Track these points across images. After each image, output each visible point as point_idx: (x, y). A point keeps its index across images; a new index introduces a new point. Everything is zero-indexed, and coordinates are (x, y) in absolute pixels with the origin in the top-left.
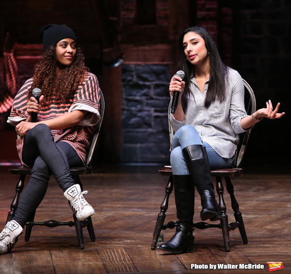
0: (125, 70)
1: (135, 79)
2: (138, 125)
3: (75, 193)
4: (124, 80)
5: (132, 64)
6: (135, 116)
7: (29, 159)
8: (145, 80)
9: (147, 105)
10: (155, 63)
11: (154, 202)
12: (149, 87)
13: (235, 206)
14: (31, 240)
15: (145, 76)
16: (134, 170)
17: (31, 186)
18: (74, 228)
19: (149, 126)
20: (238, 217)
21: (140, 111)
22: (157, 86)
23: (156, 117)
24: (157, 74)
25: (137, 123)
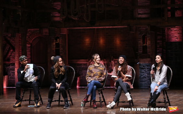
0: (140, 65)
1: (142, 67)
4: (139, 67)
5: (141, 63)
6: (142, 76)
7: (117, 86)
8: (145, 67)
9: (145, 73)
10: (147, 63)
11: (147, 97)
12: (146, 69)
13: (168, 97)
15: (145, 66)
16: (142, 89)
17: (118, 93)
18: (129, 103)
19: (146, 78)
20: (168, 100)
21: (144, 74)
22: (147, 68)
23: (147, 76)
24: (148, 66)
25: (143, 77)
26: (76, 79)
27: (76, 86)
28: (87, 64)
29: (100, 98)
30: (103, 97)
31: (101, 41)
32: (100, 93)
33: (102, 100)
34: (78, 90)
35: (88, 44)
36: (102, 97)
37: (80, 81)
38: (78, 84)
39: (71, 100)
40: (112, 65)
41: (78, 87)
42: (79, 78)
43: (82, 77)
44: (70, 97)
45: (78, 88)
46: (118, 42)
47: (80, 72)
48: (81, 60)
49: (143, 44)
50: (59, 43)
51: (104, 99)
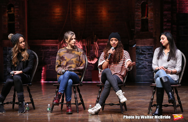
0: (137, 48)
1: (141, 51)
2: (142, 68)
3: (120, 93)
4: (136, 52)
5: (139, 46)
6: (141, 65)
8: (144, 52)
9: (145, 61)
10: (148, 46)
11: (148, 96)
12: (146, 54)
14: (104, 110)
15: (144, 50)
16: (140, 84)
18: (119, 106)
19: (146, 68)
20: (180, 102)
21: (143, 63)
22: (149, 54)
23: (148, 65)
24: (149, 49)
25: (141, 67)
26: (39, 70)
27: (40, 80)
28: (57, 46)
29: (75, 98)
30: (81, 96)
31: (79, 12)
32: (76, 91)
33: (79, 102)
34: (43, 87)
35: (58, 16)
36: (78, 96)
37: (47, 72)
38: (42, 77)
39: (32, 102)
40: (95, 49)
41: (42, 81)
42: (45, 68)
43: (50, 66)
44: (31, 96)
45: (42, 84)
46: (104, 13)
47: (46, 58)
48: (48, 41)
49: (142, 17)
50: (13, 14)
51: (82, 100)
